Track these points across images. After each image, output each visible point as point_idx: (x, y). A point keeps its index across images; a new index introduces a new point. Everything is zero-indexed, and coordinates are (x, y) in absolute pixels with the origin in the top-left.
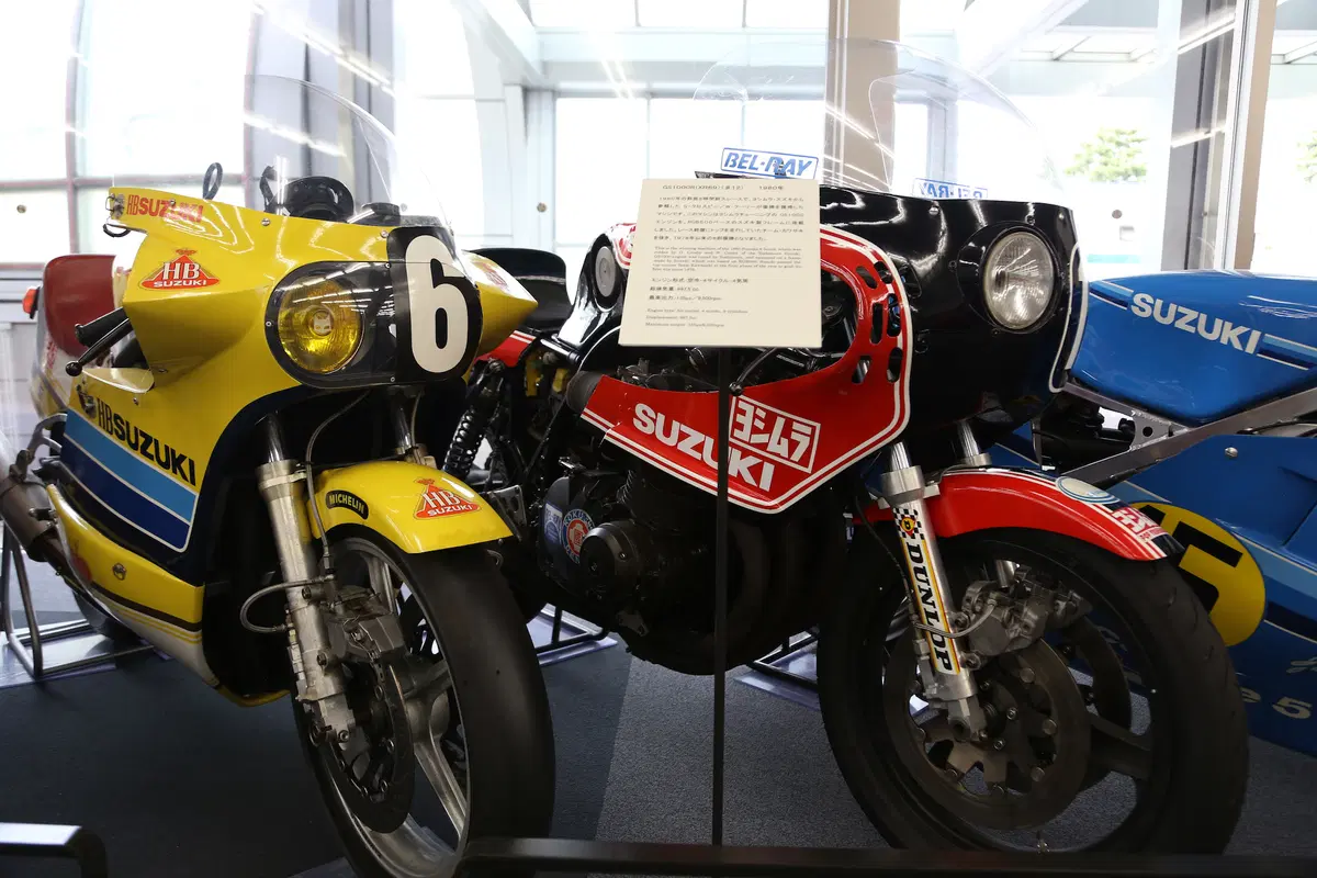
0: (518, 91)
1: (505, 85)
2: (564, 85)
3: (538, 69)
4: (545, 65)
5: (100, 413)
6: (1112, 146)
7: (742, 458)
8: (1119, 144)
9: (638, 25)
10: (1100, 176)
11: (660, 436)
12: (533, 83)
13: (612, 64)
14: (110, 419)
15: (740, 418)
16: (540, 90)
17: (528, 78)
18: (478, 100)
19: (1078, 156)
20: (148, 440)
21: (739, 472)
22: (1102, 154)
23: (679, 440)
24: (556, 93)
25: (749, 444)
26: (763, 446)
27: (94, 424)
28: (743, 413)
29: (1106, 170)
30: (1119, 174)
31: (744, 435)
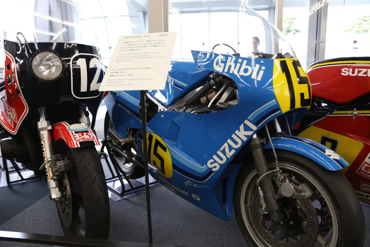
1: (138, 11)
6: (362, 21)
8: (365, 20)
10: (358, 31)
16: (147, 12)
19: (350, 25)
22: (358, 24)
29: (359, 29)
30: (364, 30)
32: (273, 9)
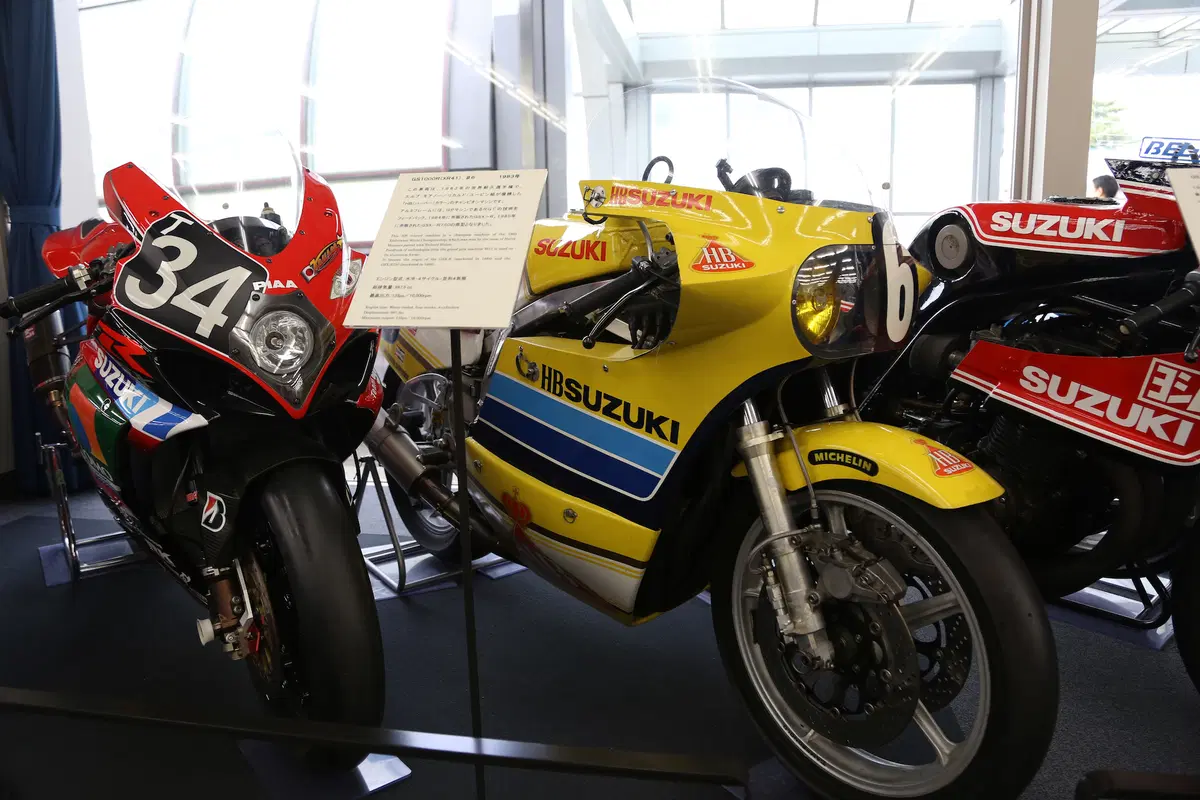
0: (621, 86)
1: (610, 83)
2: (658, 82)
3: (639, 69)
4: (645, 65)
5: (544, 377)
7: (1154, 416)
8: (1098, 114)
9: (723, 27)
11: (1053, 394)
12: (632, 79)
13: (704, 62)
14: (560, 383)
15: (1157, 381)
16: (636, 86)
17: (630, 76)
18: (585, 97)
20: (615, 402)
21: (1149, 429)
23: (1076, 400)
24: (650, 90)
25: (1166, 404)
26: (1183, 406)
27: (536, 387)
28: (1163, 376)
31: (1162, 396)
32: (991, 80)
